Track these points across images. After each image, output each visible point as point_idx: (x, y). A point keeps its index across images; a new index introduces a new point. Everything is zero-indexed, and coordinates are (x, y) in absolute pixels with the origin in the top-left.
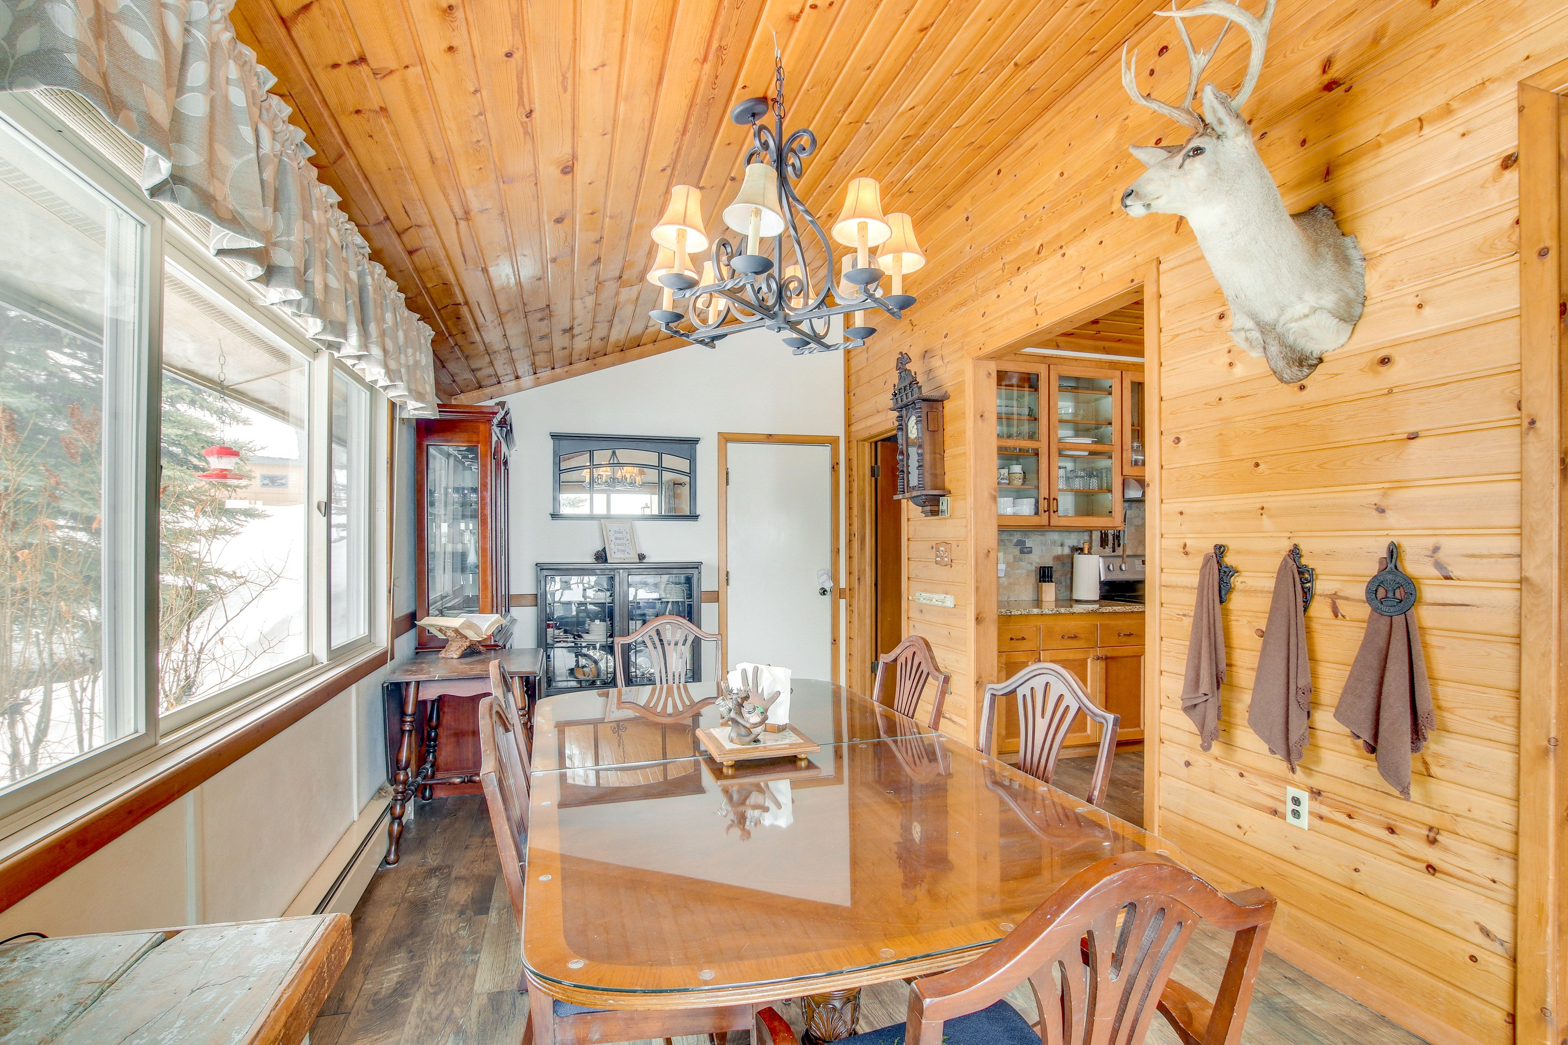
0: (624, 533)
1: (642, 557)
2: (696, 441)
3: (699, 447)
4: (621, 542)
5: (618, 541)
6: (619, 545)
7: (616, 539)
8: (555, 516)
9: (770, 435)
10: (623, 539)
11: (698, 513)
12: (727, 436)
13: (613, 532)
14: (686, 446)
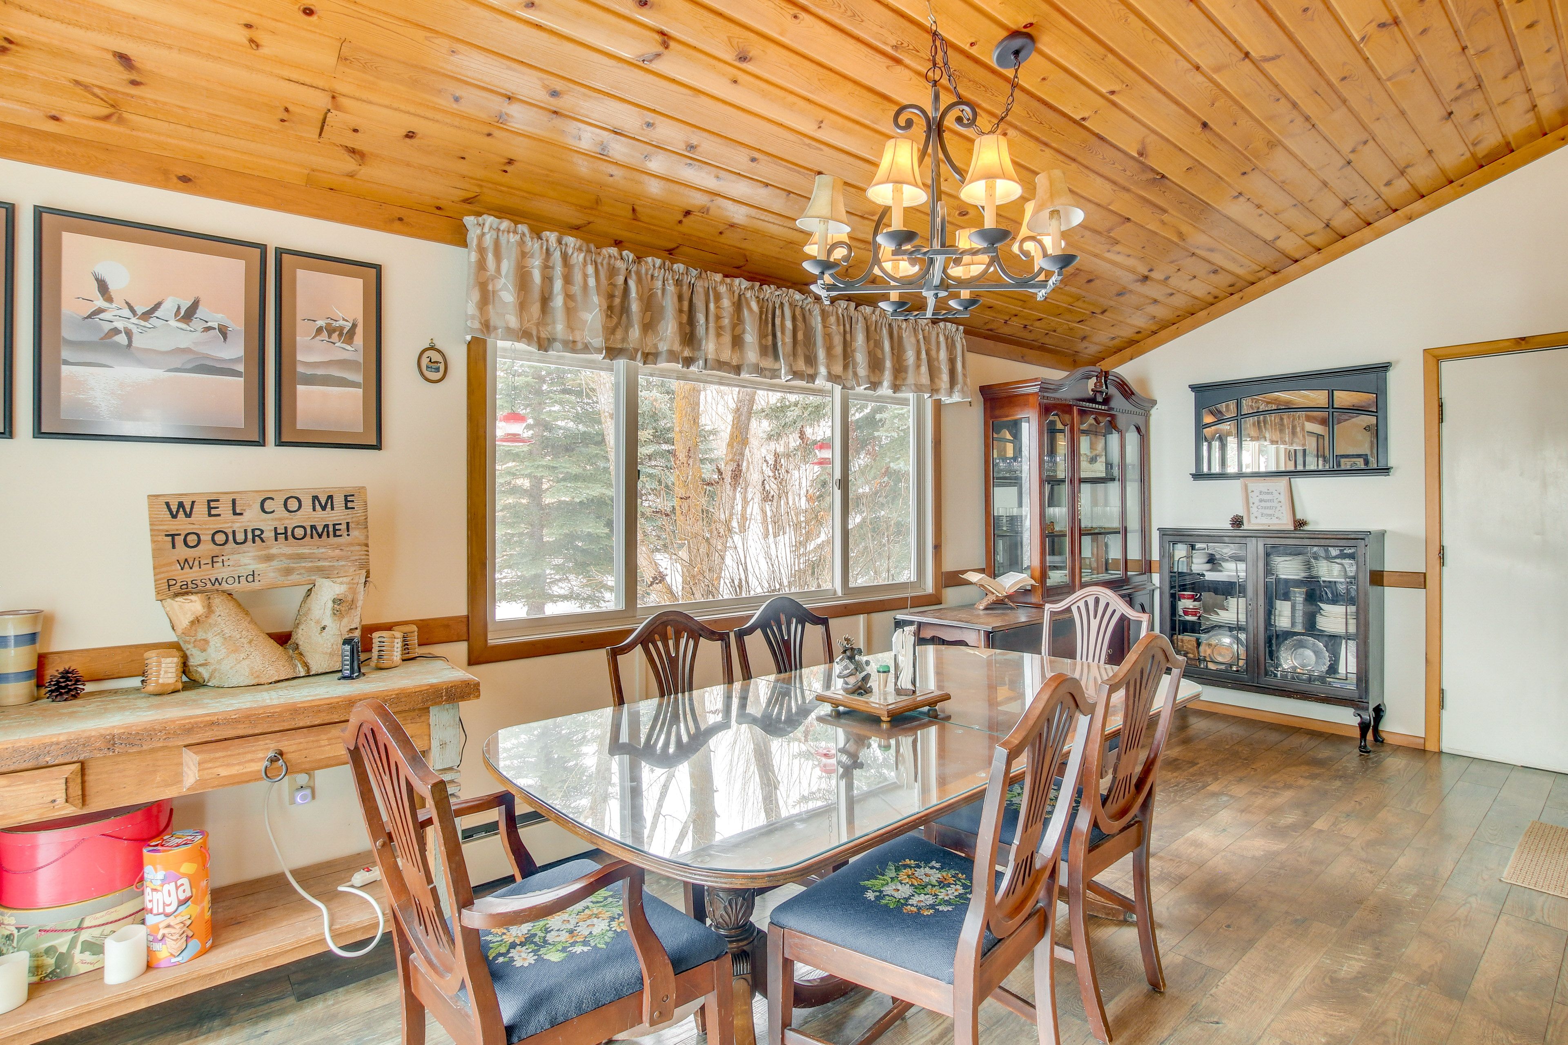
0: (1276, 494)
1: (1300, 524)
2: (1385, 367)
3: (1392, 376)
4: (1268, 504)
5: (1263, 504)
6: (1265, 508)
7: (1261, 501)
8: (1198, 476)
9: (1523, 339)
10: (1271, 501)
11: (1389, 465)
12: (1436, 353)
13: (1257, 493)
14: (1372, 376)
